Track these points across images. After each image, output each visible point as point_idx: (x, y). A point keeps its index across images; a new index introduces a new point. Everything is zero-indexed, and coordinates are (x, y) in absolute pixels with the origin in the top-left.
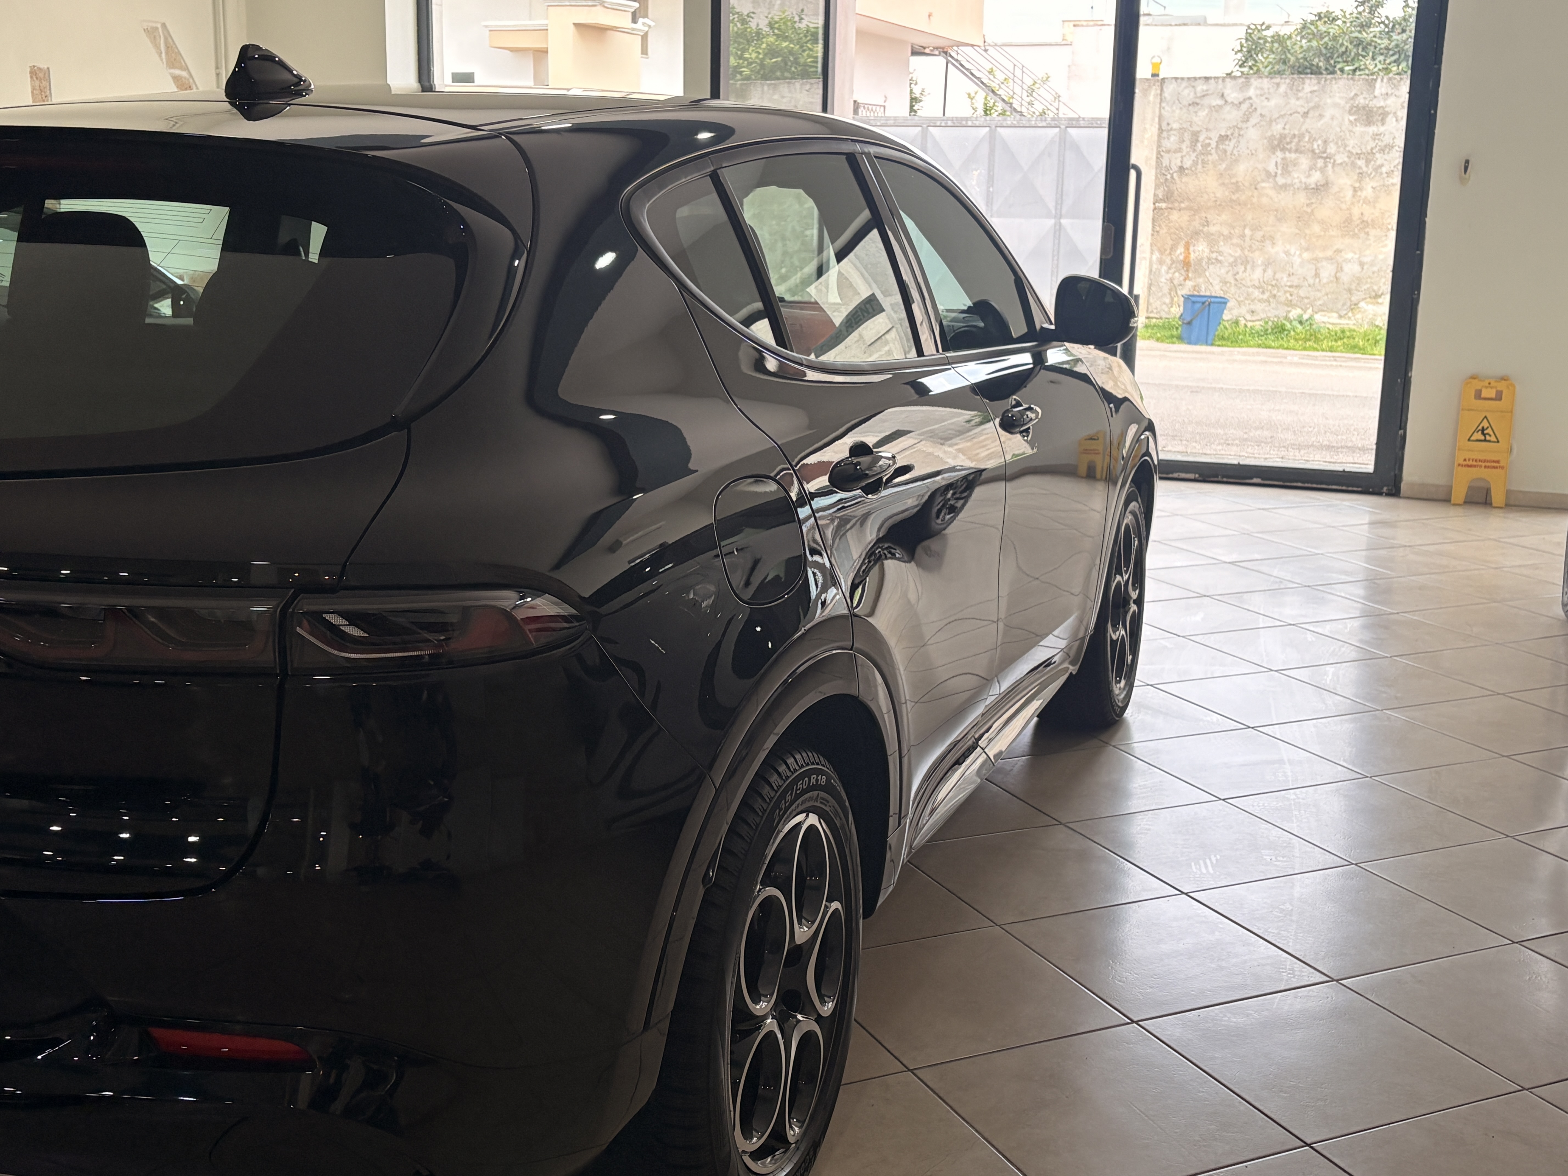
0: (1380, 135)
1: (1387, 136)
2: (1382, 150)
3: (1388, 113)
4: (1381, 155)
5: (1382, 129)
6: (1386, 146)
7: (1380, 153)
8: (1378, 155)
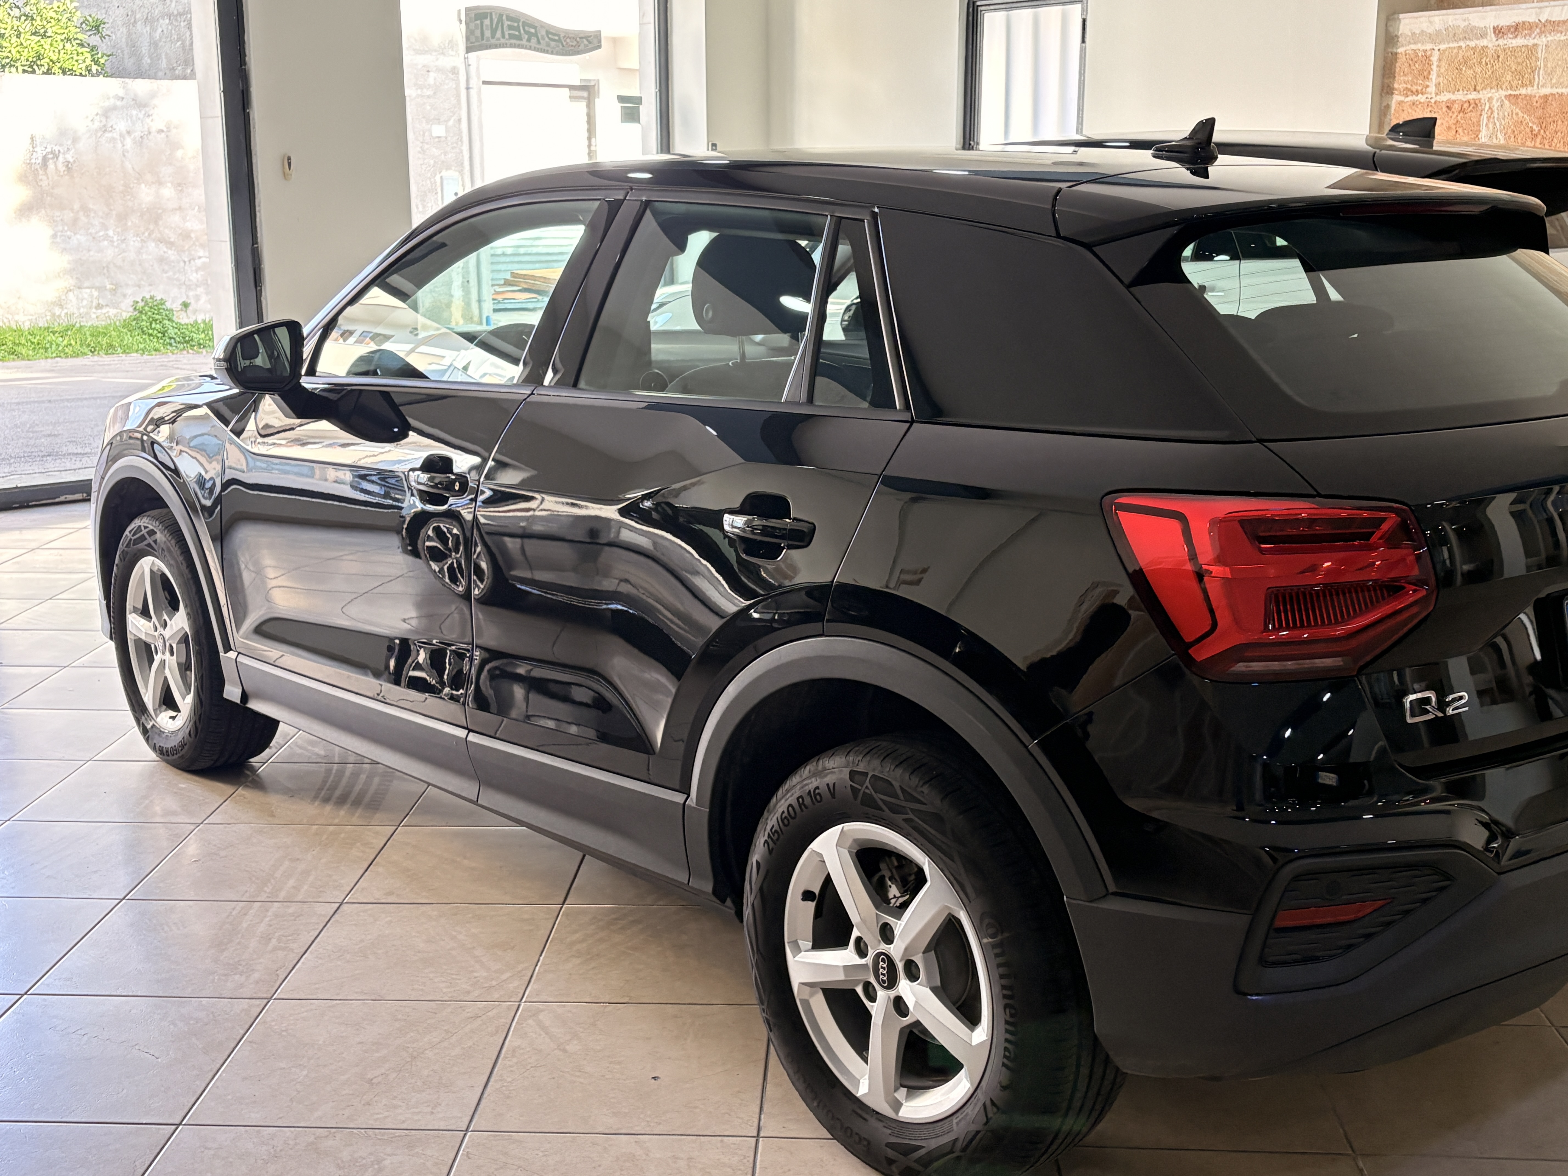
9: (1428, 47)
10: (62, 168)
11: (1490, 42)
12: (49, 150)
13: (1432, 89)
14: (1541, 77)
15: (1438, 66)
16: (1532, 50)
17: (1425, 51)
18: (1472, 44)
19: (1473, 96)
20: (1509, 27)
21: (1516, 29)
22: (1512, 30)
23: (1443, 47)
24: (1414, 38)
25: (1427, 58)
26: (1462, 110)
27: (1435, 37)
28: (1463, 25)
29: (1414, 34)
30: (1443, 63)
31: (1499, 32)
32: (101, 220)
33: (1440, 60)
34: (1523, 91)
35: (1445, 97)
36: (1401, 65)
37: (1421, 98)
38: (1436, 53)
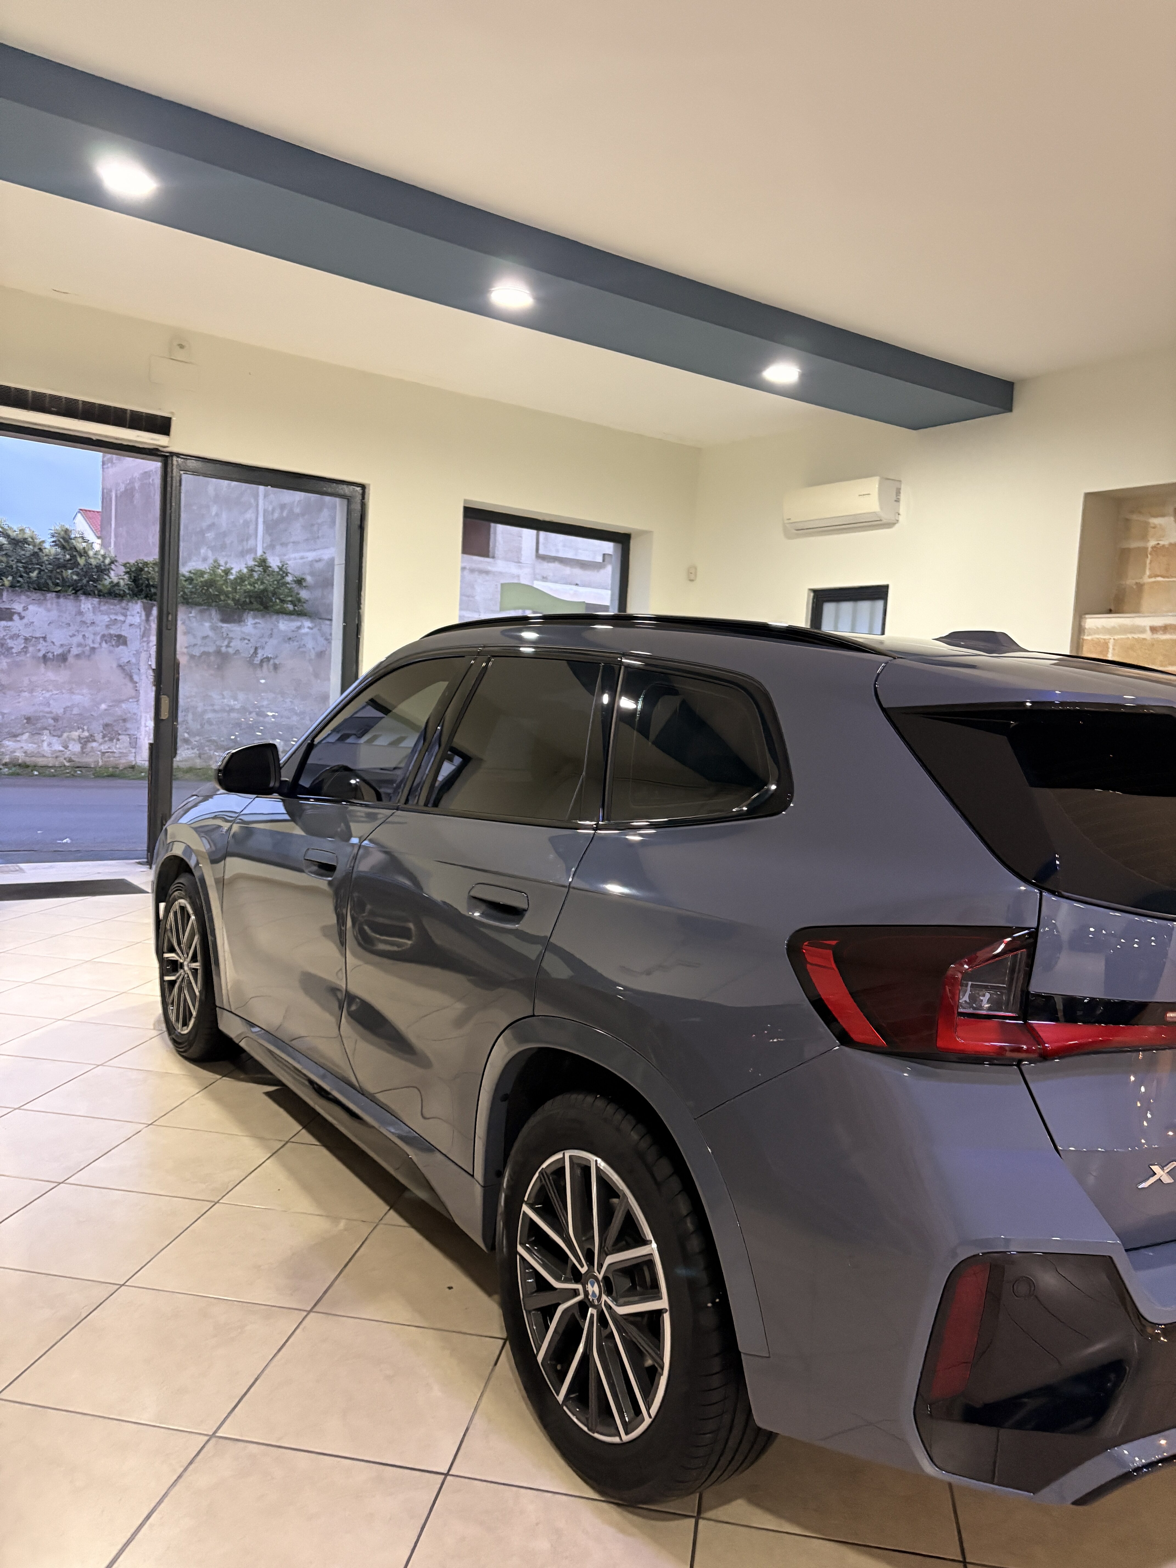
0: (9, 627)
1: (14, 629)
2: (12, 638)
3: (15, 613)
4: (11, 640)
5: (10, 623)
6: (14, 635)
7: (10, 639)
8: (8, 641)
9: (1107, 637)
10: (271, 668)
11: (1148, 635)
12: (265, 656)
15: (1114, 649)
17: (1104, 639)
18: (1136, 636)
20: (1160, 627)
21: (1165, 628)
22: (1163, 628)
23: (1116, 637)
24: (1097, 631)
27: (1112, 631)
28: (1130, 623)
29: (1097, 628)
30: (1116, 648)
31: (1154, 629)
32: (291, 700)
33: (1114, 645)
38: (1112, 641)
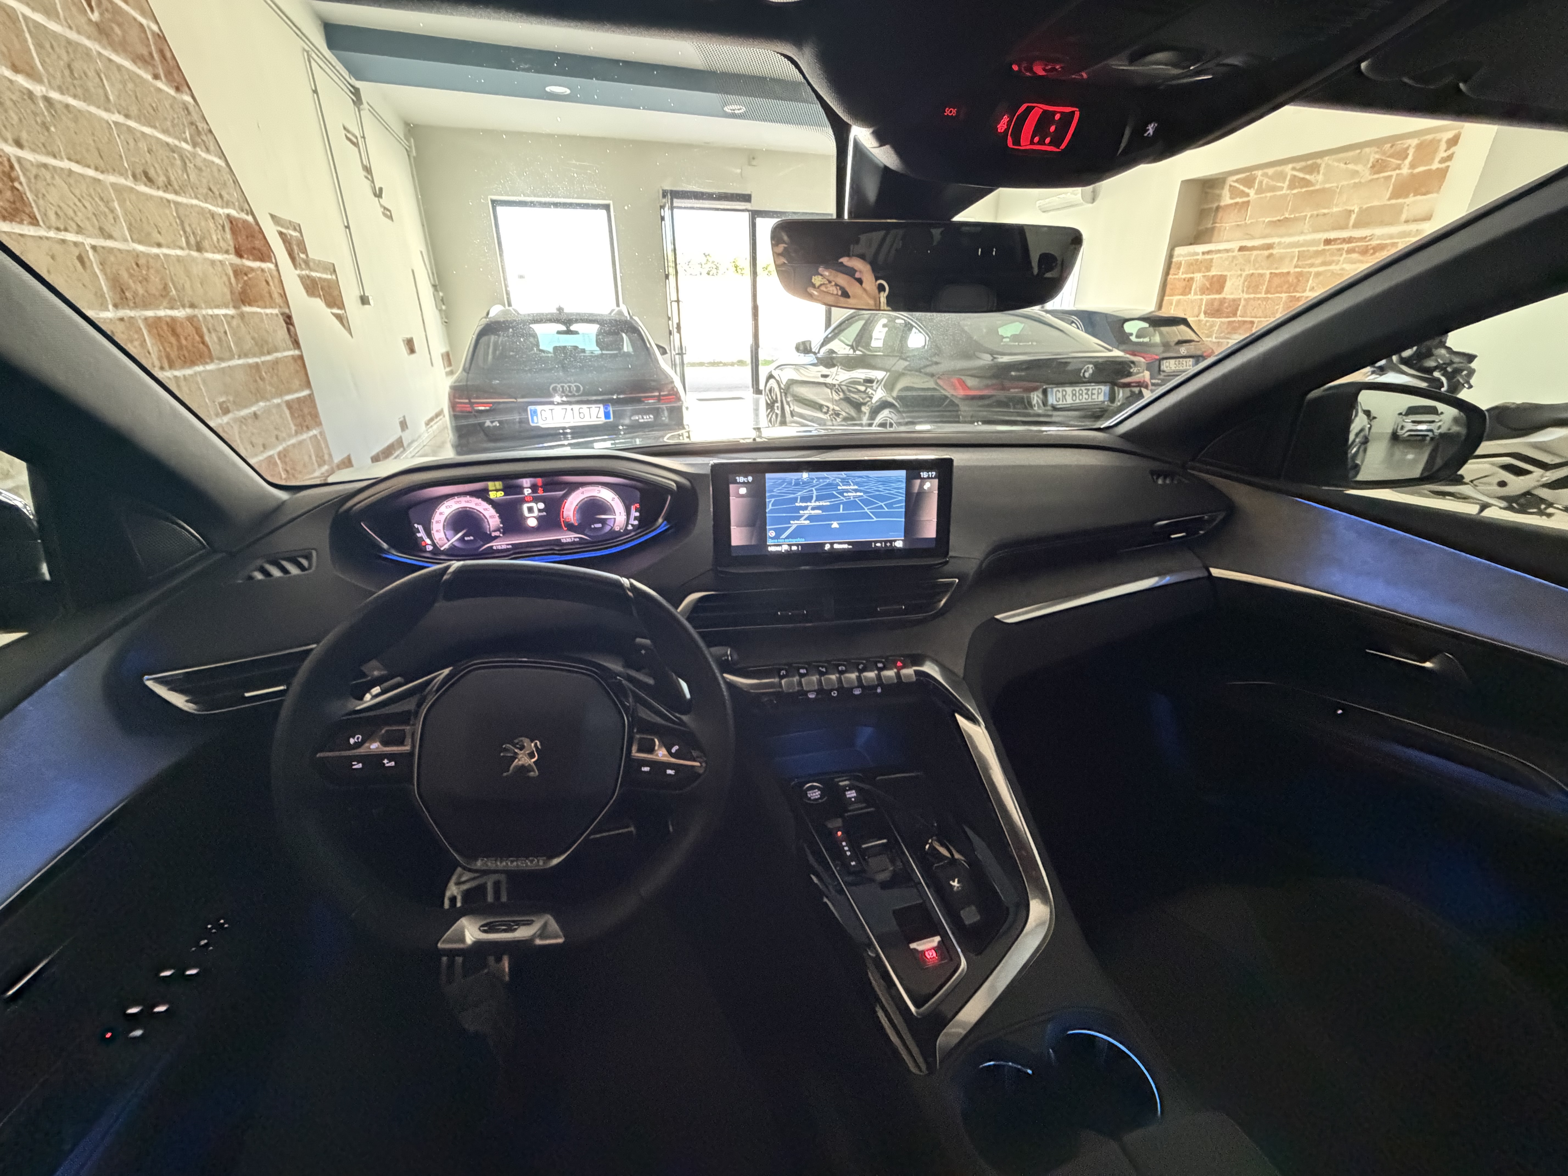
9: (1182, 258)
11: (1200, 257)
13: (1181, 273)
14: (1213, 269)
16: (1212, 260)
17: (1180, 260)
18: (1195, 258)
19: (1192, 275)
21: (1208, 252)
23: (1186, 259)
24: (1179, 256)
25: (1181, 263)
26: (1188, 281)
27: (1184, 256)
28: (1192, 251)
29: (1177, 254)
30: (1185, 265)
31: (1203, 253)
34: (1207, 274)
35: (1184, 276)
36: (1173, 265)
37: (1177, 277)
38: (1183, 262)
